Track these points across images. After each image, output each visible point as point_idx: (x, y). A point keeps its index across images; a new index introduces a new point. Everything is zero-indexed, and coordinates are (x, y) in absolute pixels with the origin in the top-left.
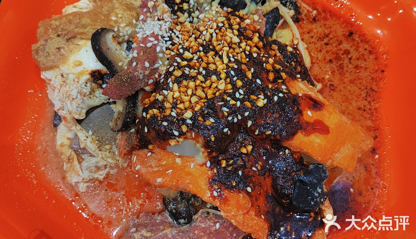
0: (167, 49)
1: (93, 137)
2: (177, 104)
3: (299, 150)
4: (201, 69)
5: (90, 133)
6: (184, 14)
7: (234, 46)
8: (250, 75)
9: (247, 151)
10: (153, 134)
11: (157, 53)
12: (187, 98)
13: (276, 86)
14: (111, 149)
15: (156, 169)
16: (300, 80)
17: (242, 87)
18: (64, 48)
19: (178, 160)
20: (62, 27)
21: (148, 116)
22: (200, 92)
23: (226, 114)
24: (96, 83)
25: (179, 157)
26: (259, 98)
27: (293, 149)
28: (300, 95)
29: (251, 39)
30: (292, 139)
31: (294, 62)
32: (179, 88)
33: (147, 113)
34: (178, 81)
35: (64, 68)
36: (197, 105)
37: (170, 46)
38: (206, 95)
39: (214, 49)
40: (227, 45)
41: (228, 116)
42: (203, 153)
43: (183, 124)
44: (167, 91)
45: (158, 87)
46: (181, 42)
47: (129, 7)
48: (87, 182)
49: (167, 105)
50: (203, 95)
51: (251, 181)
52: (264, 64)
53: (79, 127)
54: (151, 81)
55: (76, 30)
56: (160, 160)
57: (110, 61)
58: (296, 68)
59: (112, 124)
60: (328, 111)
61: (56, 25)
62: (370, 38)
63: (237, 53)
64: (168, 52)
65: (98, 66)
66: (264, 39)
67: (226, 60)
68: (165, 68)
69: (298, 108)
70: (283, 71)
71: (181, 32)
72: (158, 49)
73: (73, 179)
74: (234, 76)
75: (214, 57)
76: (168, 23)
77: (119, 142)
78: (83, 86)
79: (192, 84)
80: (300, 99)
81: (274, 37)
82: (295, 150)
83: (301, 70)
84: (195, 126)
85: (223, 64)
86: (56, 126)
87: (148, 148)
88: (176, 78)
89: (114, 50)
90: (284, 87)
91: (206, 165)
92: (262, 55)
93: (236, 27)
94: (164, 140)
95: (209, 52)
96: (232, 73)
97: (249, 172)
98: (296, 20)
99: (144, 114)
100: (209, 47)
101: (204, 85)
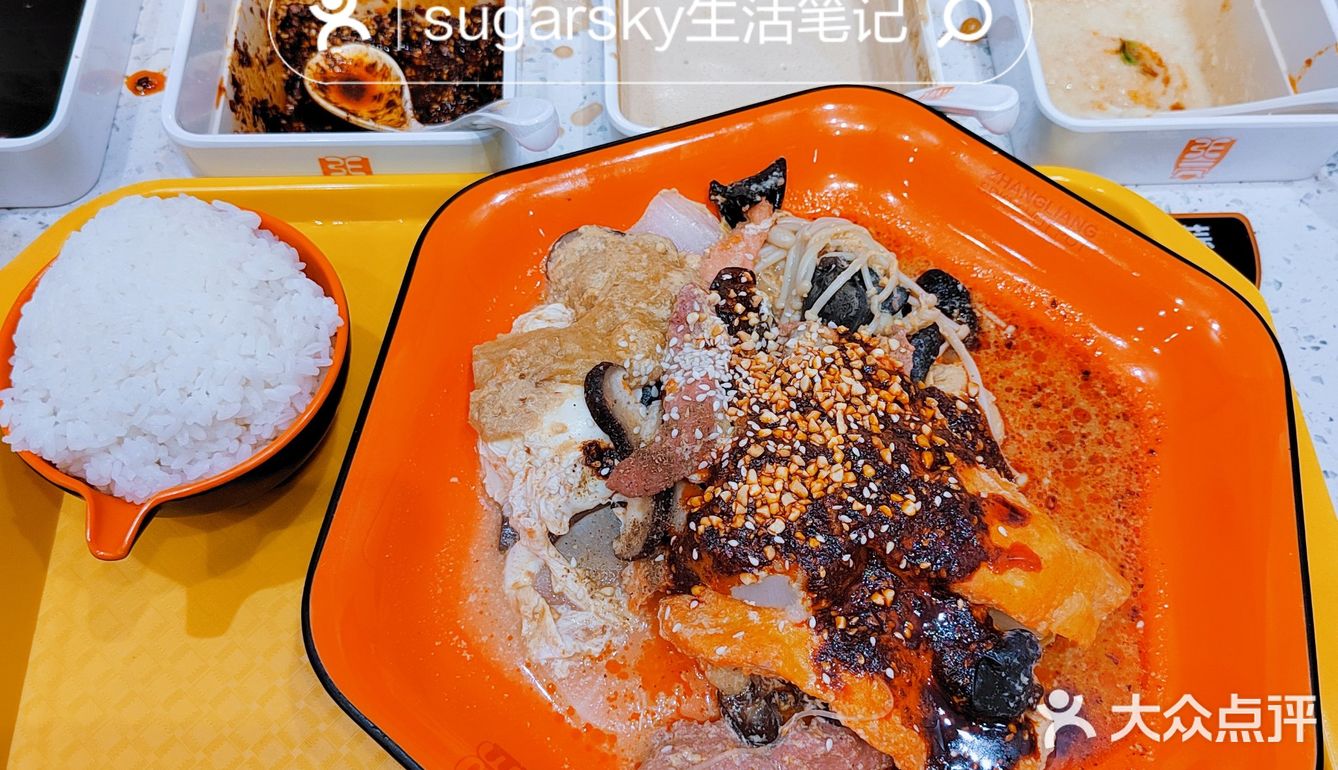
0: (731, 404)
1: (579, 571)
2: (756, 508)
3: (983, 601)
4: (797, 444)
5: (574, 563)
6: (750, 333)
7: (855, 401)
8: (888, 458)
9: (885, 600)
10: (708, 562)
11: (713, 412)
12: (775, 497)
13: (938, 478)
14: (612, 595)
15: (712, 631)
16: (983, 466)
17: (875, 478)
18: (532, 399)
19: (753, 616)
20: (530, 359)
21: (701, 529)
22: (797, 486)
23: (846, 528)
24: (590, 466)
25: (755, 608)
26: (906, 499)
27: (973, 597)
28: (984, 495)
29: (886, 387)
30: (970, 579)
31: (971, 431)
32: (759, 477)
33: (698, 524)
34: (756, 465)
35: (532, 438)
36: (793, 510)
37: (735, 400)
38: (809, 491)
39: (818, 407)
40: (842, 399)
41: (849, 532)
42: (804, 599)
43: (768, 544)
44: (738, 483)
45: (716, 475)
46: (755, 391)
47: (647, 322)
48: (569, 659)
49: (740, 509)
50: (804, 492)
51: (892, 656)
52: (914, 436)
53: (553, 550)
54: (703, 465)
55: (556, 366)
56: (716, 616)
57: (620, 425)
58: (974, 444)
59: (620, 545)
60: (1039, 527)
61: (521, 358)
62: (1123, 384)
63: (863, 415)
64: (732, 410)
65: (597, 434)
66: (912, 387)
67: (842, 429)
68: (731, 441)
69: (980, 521)
70: (950, 449)
71: (752, 372)
72: (716, 405)
73: (541, 652)
74: (859, 458)
75: (819, 421)
76: (726, 354)
77: (629, 582)
78: (569, 471)
79: (782, 471)
80: (984, 502)
81: (930, 382)
82: (976, 602)
83: (985, 447)
84: (788, 548)
85: (838, 434)
86: (503, 548)
87: (690, 593)
88: (754, 459)
89: (624, 405)
90: (952, 480)
91: (808, 625)
92: (908, 418)
93: (858, 364)
94: (730, 574)
95: (809, 412)
96: (856, 451)
97: (889, 640)
98: (974, 344)
99: (692, 526)
100: (808, 401)
101: (805, 473)
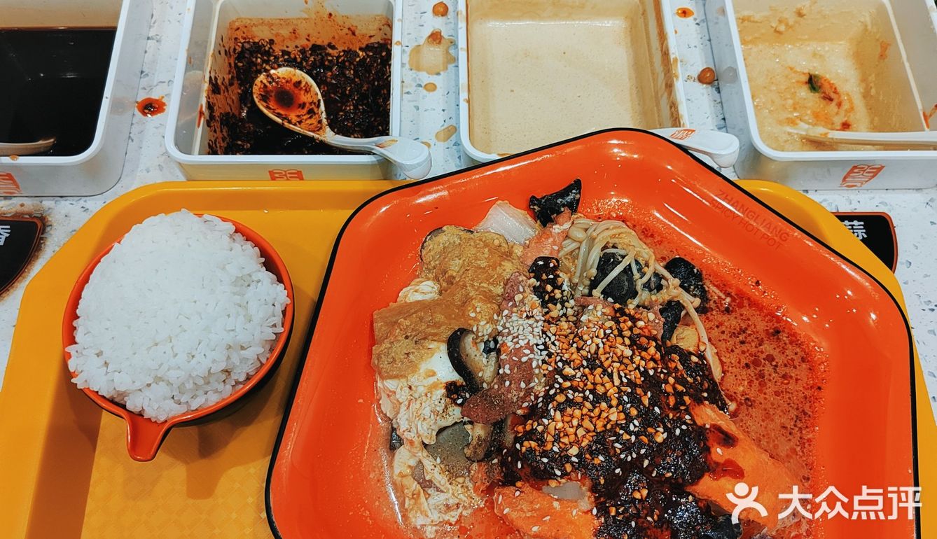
0: (544, 362)
1: (442, 466)
2: (560, 438)
3: (706, 497)
4: (587, 393)
5: (439, 460)
6: (555, 304)
7: (625, 361)
8: (646, 402)
9: (641, 496)
10: (528, 470)
11: (532, 368)
12: (572, 430)
13: (678, 415)
14: (463, 483)
15: (529, 514)
16: (707, 402)
17: (637, 417)
18: (413, 353)
19: (556, 504)
20: (412, 327)
21: (524, 449)
22: (587, 423)
23: (618, 451)
24: (450, 398)
25: (557, 500)
26: (657, 431)
27: (699, 495)
28: (708, 426)
29: (646, 350)
30: (697, 484)
31: (700, 376)
32: (562, 417)
33: (522, 445)
34: (561, 408)
35: (413, 380)
36: (584, 439)
37: (547, 358)
38: (595, 427)
39: (602, 365)
40: (617, 360)
41: (621, 454)
42: (589, 497)
43: (567, 462)
44: (548, 420)
45: (536, 413)
46: (559, 351)
47: (488, 297)
48: (436, 525)
49: (550, 438)
50: (592, 427)
51: (645, 534)
52: (663, 385)
53: (425, 453)
54: (526, 404)
55: (430, 330)
56: (532, 503)
57: (470, 372)
58: (702, 384)
59: (469, 451)
60: (743, 448)
61: (407, 326)
63: (630, 371)
64: (545, 366)
65: (454, 377)
66: (662, 348)
67: (617, 382)
68: (544, 389)
69: (705, 444)
70: (687, 394)
71: (557, 337)
72: (534, 364)
73: (418, 520)
74: (628, 403)
75: (602, 376)
76: (541, 323)
77: (474, 474)
78: (437, 402)
79: (577, 413)
80: (708, 431)
81: (674, 341)
82: (700, 497)
83: (709, 386)
84: (582, 465)
85: (614, 386)
86: (392, 449)
87: (515, 486)
88: (559, 404)
89: (473, 357)
90: (687, 417)
91: (592, 513)
92: (659, 370)
93: (627, 333)
94: (542, 479)
95: (595, 369)
96: (625, 398)
97: (643, 522)
98: (701, 310)
99: (518, 446)
100: (594, 360)
101: (592, 415)
